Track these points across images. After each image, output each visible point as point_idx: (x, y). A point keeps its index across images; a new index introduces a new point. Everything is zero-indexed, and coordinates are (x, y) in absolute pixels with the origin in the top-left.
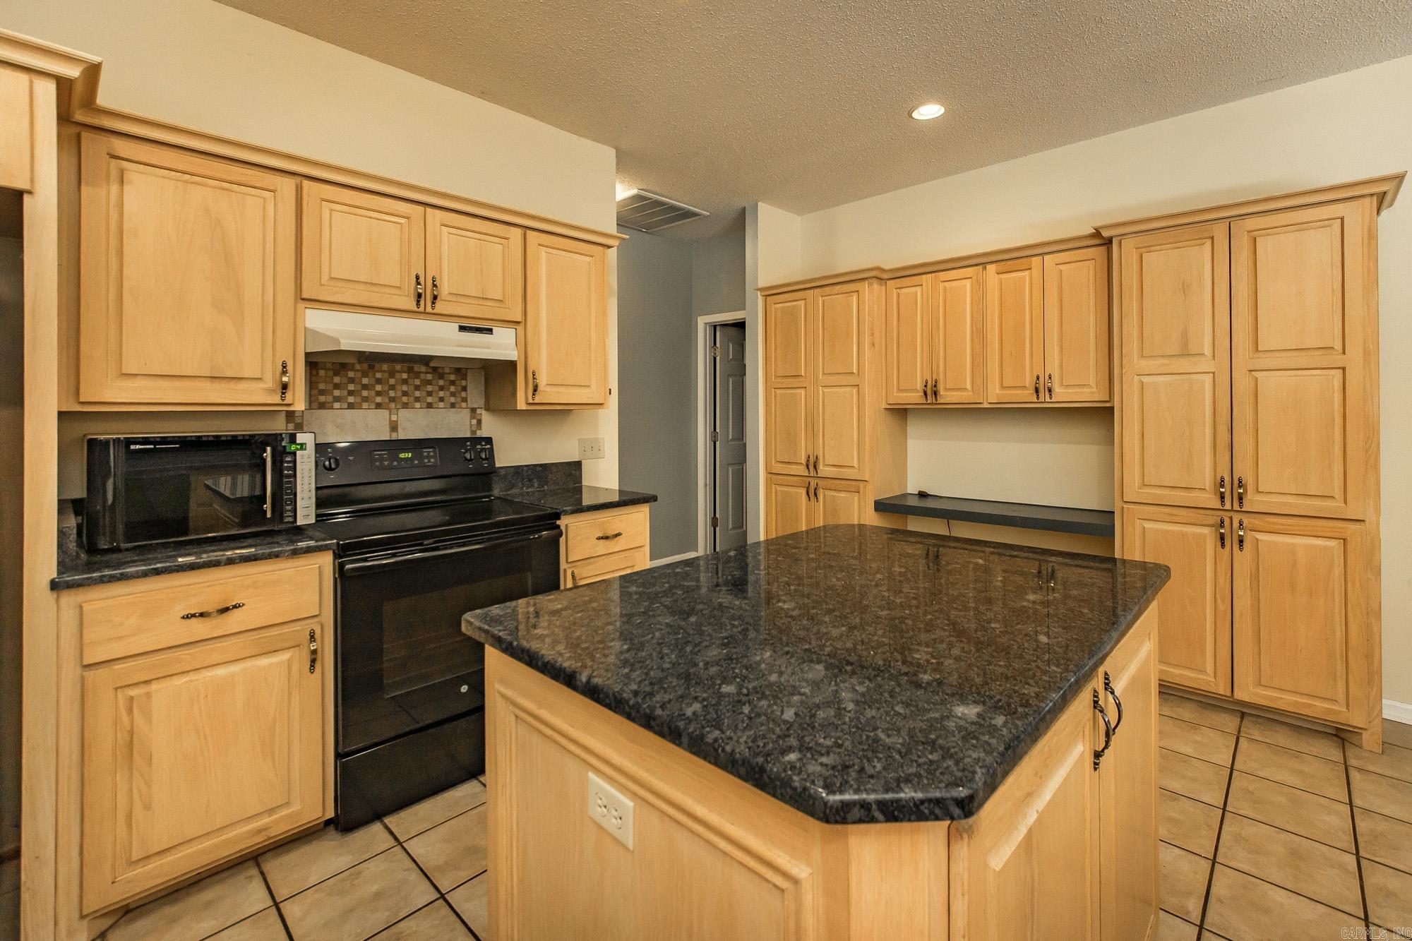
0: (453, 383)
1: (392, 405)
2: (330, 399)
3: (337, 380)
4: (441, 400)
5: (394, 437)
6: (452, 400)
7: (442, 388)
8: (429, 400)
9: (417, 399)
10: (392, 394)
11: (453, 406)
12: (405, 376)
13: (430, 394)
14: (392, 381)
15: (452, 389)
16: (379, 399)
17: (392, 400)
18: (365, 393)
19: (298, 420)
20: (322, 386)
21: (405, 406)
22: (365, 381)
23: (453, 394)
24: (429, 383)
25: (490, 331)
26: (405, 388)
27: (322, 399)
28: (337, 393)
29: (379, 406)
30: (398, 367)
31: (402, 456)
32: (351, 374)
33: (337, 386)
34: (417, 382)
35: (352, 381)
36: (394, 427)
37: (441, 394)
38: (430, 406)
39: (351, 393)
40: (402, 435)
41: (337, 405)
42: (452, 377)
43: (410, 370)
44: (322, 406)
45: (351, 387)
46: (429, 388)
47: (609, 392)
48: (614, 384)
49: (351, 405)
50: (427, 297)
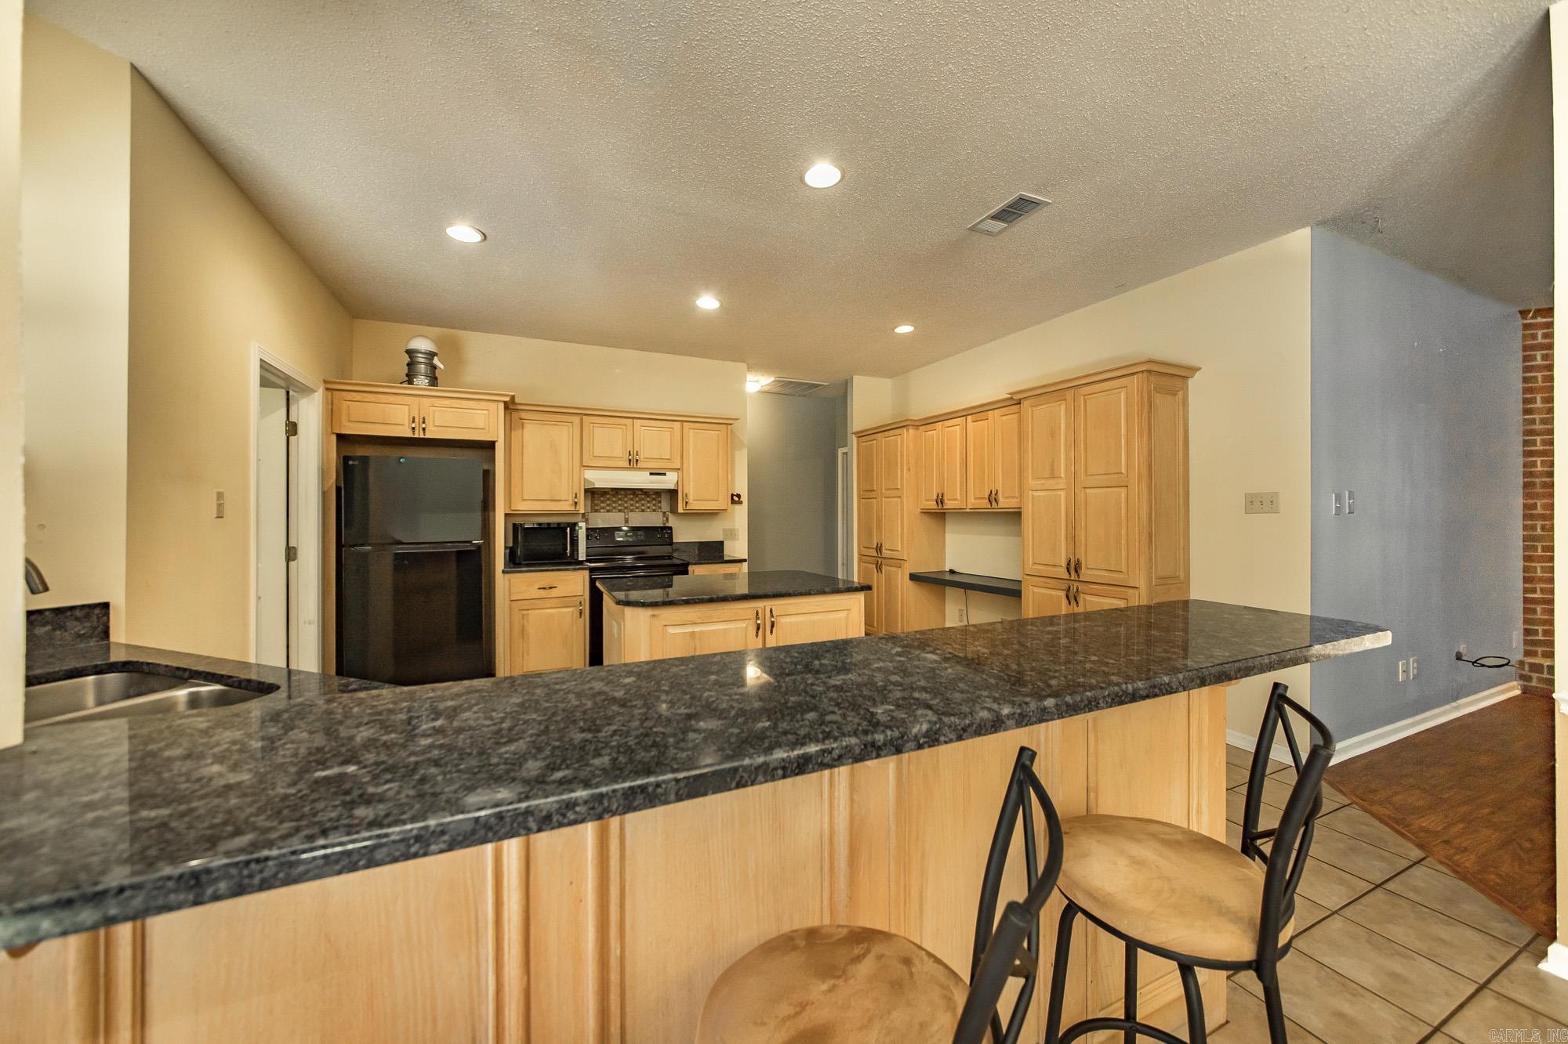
0: (654, 499)
1: (626, 511)
2: (599, 508)
3: (602, 499)
4: (649, 508)
5: (626, 525)
6: (654, 508)
7: (649, 502)
8: (643, 508)
9: (637, 508)
10: (626, 505)
11: (654, 511)
12: (631, 498)
13: (643, 505)
14: (626, 499)
15: (654, 502)
16: (620, 508)
17: (626, 508)
18: (614, 505)
19: (581, 517)
20: (596, 502)
21: (632, 511)
22: (615, 499)
23: (654, 505)
24: (643, 499)
25: (665, 474)
26: (632, 502)
27: (596, 508)
28: (602, 505)
29: (620, 511)
30: (629, 492)
32: (608, 496)
33: (602, 502)
34: (637, 499)
35: (609, 499)
36: (627, 521)
37: (648, 505)
38: (643, 511)
39: (608, 505)
40: (630, 525)
41: (602, 510)
42: (654, 497)
43: (634, 494)
44: (596, 511)
45: (608, 502)
46: (643, 502)
47: (741, 503)
48: (745, 498)
49: (608, 511)
50: (633, 461)
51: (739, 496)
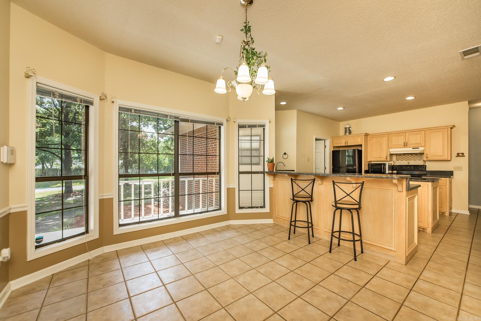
0: (419, 156)
1: (408, 160)
2: (399, 159)
4: (417, 159)
5: (409, 164)
6: (419, 159)
9: (413, 159)
10: (408, 158)
11: (419, 160)
13: (415, 158)
14: (408, 156)
15: (419, 157)
16: (406, 159)
17: (408, 159)
18: (404, 158)
19: (394, 162)
20: (398, 158)
21: (410, 160)
23: (420, 158)
24: (415, 156)
25: (419, 148)
26: (410, 157)
29: (406, 160)
31: (408, 167)
33: (400, 158)
35: (402, 157)
36: (408, 163)
37: (417, 158)
38: (415, 160)
40: (410, 164)
41: (400, 160)
44: (398, 160)
47: (464, 156)
48: (466, 155)
49: (402, 160)
50: (405, 145)
51: (463, 154)
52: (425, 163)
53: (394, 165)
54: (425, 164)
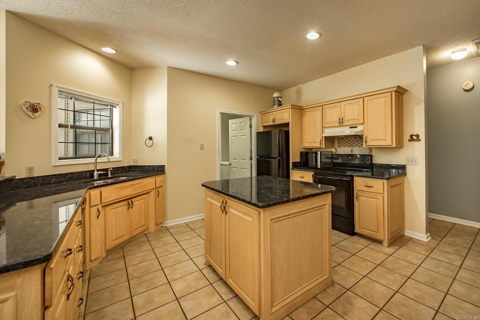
1: (351, 146)
3: (342, 141)
4: (361, 145)
5: (352, 154)
8: (359, 145)
9: (356, 145)
10: (351, 143)
12: (354, 139)
13: (359, 143)
14: (351, 141)
16: (349, 145)
17: (351, 145)
18: (346, 144)
19: (336, 149)
20: (340, 142)
21: (354, 146)
22: (346, 141)
24: (359, 140)
25: (357, 127)
26: (354, 142)
27: (340, 145)
29: (349, 146)
30: (353, 137)
31: (349, 158)
32: (344, 140)
33: (342, 142)
34: (356, 141)
35: (344, 141)
36: (352, 151)
38: (359, 146)
39: (344, 144)
41: (342, 146)
43: (355, 138)
44: (340, 146)
46: (359, 142)
47: (420, 140)
48: (422, 137)
49: (344, 146)
50: (341, 123)
51: (418, 136)
52: (371, 151)
53: (336, 153)
54: (371, 154)
